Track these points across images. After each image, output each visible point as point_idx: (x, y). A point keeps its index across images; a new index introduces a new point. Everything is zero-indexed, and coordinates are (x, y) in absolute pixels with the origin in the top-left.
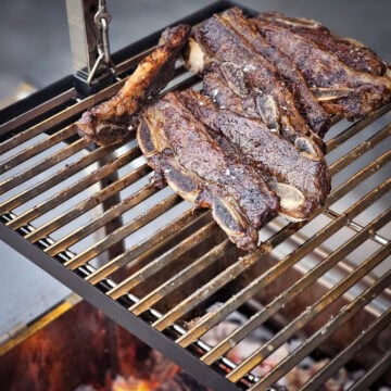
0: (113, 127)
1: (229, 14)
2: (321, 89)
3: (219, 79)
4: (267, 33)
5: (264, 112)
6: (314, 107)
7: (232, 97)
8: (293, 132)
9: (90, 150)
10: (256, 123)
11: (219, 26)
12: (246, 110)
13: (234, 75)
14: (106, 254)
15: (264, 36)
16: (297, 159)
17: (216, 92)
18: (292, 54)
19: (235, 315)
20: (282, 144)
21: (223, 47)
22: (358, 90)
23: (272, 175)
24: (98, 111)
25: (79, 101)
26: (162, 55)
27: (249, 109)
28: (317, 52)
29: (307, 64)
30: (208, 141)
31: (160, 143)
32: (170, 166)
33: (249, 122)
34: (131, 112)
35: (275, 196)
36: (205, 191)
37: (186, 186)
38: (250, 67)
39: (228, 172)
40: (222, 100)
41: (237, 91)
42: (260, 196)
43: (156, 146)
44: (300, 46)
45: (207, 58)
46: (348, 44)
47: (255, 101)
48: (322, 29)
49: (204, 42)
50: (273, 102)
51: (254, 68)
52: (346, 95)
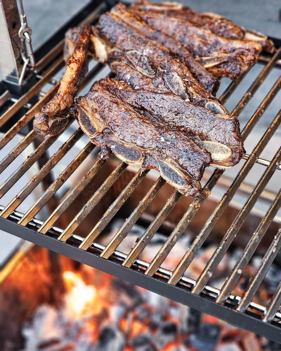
0: (59, 119)
1: (116, 10)
2: (204, 58)
3: (127, 65)
4: (149, 21)
5: (173, 87)
6: (204, 73)
7: (142, 79)
8: (200, 98)
9: (25, 135)
10: (171, 97)
11: (113, 21)
12: (157, 87)
13: (140, 60)
14: (45, 209)
15: (147, 23)
16: (214, 120)
17: (128, 76)
18: (174, 34)
19: (135, 228)
20: (198, 110)
21: (121, 38)
22: (234, 54)
23: (194, 135)
24: (47, 110)
25: (16, 101)
26: (81, 54)
27: (160, 86)
28: (192, 29)
29: (187, 40)
30: (138, 117)
31: (99, 125)
32: (114, 143)
33: (165, 97)
34: (70, 105)
35: (207, 152)
36: (148, 157)
37: (132, 156)
38: (147, 51)
39: (163, 140)
40: (135, 82)
41: (145, 73)
42: (195, 154)
43: (97, 129)
44: (178, 26)
45: (109, 49)
46: (211, 18)
47: (163, 79)
48: (185, 9)
49: (102, 36)
50: (178, 77)
51: (151, 52)
52: (226, 60)
